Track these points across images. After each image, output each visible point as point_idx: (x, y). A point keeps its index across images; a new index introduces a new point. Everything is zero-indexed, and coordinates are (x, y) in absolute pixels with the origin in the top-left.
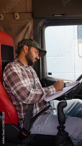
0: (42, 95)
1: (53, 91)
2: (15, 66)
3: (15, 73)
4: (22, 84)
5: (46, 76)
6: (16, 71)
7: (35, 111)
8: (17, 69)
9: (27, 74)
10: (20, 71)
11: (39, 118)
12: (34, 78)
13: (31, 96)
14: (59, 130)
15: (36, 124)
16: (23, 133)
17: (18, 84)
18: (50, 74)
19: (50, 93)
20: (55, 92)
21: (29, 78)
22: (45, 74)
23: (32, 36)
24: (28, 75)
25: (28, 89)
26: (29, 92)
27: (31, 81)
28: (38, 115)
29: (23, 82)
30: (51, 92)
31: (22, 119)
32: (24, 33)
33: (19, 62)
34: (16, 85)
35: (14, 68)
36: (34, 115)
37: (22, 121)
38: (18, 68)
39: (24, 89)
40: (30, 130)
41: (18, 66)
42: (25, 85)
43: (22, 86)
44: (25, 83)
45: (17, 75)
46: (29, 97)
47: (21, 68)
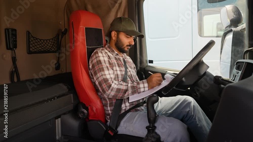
0: (126, 91)
1: (144, 87)
2: (102, 53)
3: (100, 61)
4: (105, 75)
5: (145, 64)
6: (101, 59)
7: (123, 106)
8: (103, 57)
9: (116, 63)
10: (106, 59)
11: (128, 115)
12: (126, 68)
13: (112, 90)
14: (149, 131)
15: (124, 122)
16: (109, 132)
17: (100, 74)
18: (151, 62)
19: (139, 90)
20: (147, 89)
21: (119, 66)
22: (145, 61)
23: (127, 13)
24: (118, 64)
25: (110, 81)
26: (111, 86)
27: (121, 71)
28: (127, 112)
29: (106, 72)
30: (140, 88)
31: (109, 115)
32: (116, 10)
33: (109, 47)
34: (98, 75)
35: (100, 54)
36: (123, 112)
37: (108, 117)
38: (104, 55)
39: (106, 80)
40: (118, 129)
41: (106, 53)
42: (108, 77)
43: (104, 77)
44: (110, 74)
45: (101, 63)
46: (109, 91)
47: (109, 56)
